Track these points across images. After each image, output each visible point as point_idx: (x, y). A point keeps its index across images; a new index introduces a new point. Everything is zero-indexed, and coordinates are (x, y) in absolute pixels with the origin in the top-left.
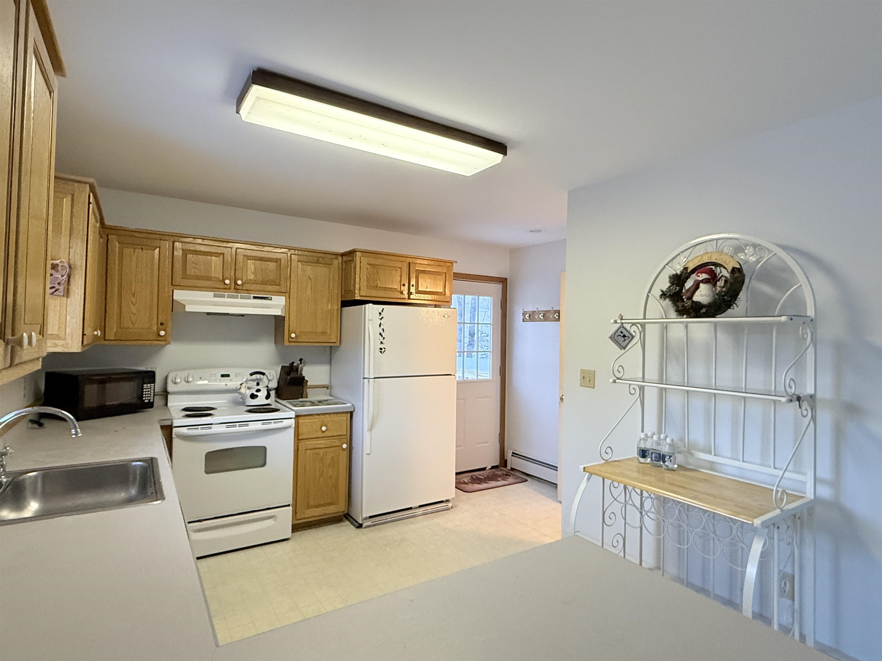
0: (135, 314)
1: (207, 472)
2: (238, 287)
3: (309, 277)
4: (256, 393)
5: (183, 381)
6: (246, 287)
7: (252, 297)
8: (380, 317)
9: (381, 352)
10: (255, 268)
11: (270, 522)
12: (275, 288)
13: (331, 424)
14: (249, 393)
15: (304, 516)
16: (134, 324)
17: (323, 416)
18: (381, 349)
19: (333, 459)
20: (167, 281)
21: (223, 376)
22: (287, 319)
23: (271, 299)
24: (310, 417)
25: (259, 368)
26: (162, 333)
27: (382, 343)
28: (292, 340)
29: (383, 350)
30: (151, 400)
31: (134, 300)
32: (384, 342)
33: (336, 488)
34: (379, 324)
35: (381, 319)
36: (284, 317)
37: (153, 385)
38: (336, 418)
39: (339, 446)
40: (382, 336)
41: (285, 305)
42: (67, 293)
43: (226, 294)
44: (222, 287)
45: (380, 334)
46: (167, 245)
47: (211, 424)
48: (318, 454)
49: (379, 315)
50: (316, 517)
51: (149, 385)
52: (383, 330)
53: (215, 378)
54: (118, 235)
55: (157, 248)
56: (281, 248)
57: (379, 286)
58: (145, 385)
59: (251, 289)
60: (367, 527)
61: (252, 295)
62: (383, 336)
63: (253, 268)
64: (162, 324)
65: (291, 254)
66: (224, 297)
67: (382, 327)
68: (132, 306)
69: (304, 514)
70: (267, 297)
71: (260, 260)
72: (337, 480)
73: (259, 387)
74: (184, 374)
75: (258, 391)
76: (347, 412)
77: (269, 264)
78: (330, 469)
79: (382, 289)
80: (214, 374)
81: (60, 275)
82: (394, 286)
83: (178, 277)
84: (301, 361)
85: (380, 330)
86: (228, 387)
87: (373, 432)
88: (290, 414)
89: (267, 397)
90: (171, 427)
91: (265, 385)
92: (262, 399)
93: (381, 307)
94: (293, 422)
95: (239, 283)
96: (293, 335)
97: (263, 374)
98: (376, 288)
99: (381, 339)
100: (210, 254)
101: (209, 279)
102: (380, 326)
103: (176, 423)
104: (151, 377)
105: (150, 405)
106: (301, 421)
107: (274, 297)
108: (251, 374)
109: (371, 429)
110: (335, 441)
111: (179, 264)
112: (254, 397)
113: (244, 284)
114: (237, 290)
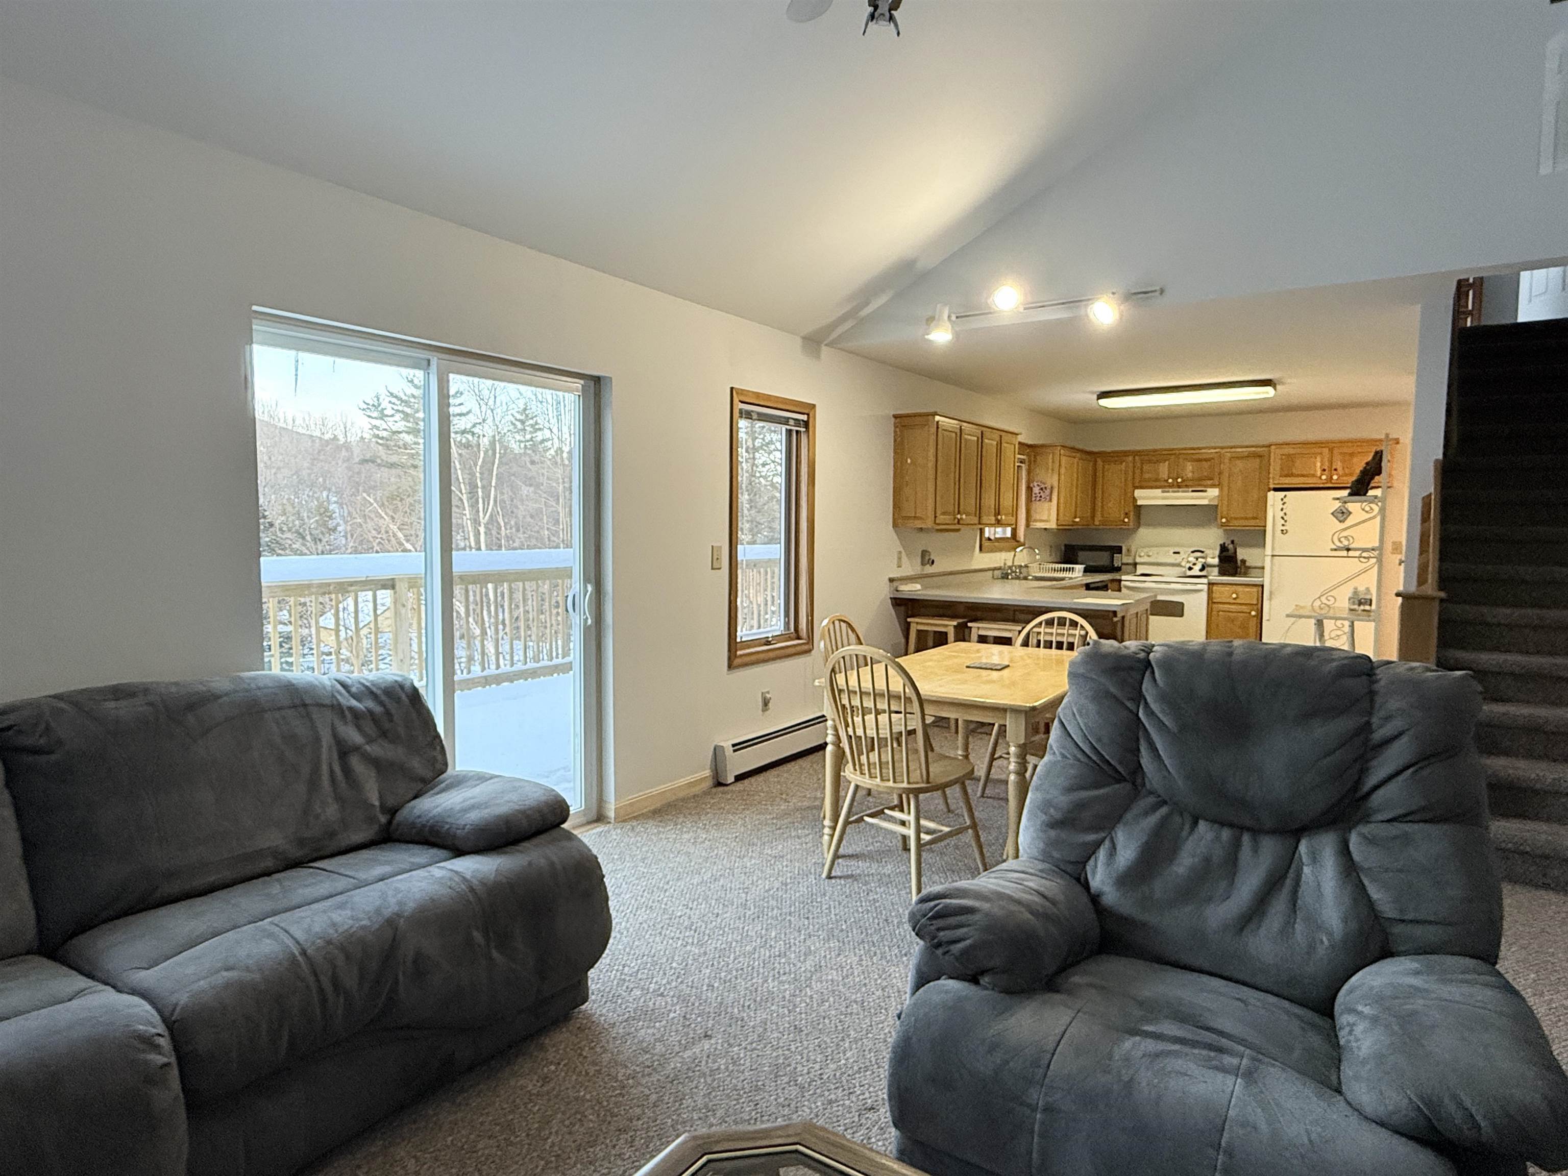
0: (1110, 509)
2: (1180, 484)
3: (1240, 469)
4: (1192, 566)
5: (1146, 555)
6: (1187, 483)
8: (1282, 504)
9: (1281, 533)
10: (1192, 468)
12: (1209, 482)
13: (1242, 593)
14: (1188, 565)
16: (1110, 515)
17: (1236, 586)
18: (1281, 531)
19: (1243, 622)
20: (1130, 485)
21: (1175, 553)
22: (1220, 507)
23: (1206, 492)
24: (1224, 586)
25: (1199, 548)
26: (1126, 520)
27: (1283, 525)
29: (1284, 531)
30: (1121, 565)
31: (1111, 501)
32: (1286, 524)
34: (1281, 508)
36: (1217, 506)
37: (1120, 555)
38: (1246, 589)
39: (1249, 613)
40: (1284, 519)
41: (1219, 496)
42: (1050, 500)
43: (1170, 490)
44: (1167, 485)
45: (1282, 517)
46: (1131, 458)
47: (1144, 582)
48: (1230, 616)
49: (1281, 500)
51: (1118, 555)
52: (1286, 514)
53: (1168, 554)
54: (1102, 457)
55: (1122, 462)
56: (1215, 449)
57: (1293, 473)
58: (1115, 556)
59: (1190, 484)
61: (1191, 490)
62: (1286, 520)
64: (1126, 514)
65: (1224, 451)
66: (1168, 493)
67: (1284, 512)
68: (1109, 503)
70: (1203, 491)
71: (1196, 461)
73: (1196, 562)
74: (1146, 550)
75: (1194, 564)
76: (1258, 585)
77: (1204, 464)
78: (1240, 630)
79: (1298, 476)
80: (1168, 551)
81: (1048, 492)
82: (1312, 472)
83: (1137, 480)
84: (1233, 542)
85: (1282, 514)
86: (1177, 562)
87: (1273, 602)
88: (1205, 581)
89: (1201, 570)
90: (1120, 581)
91: (1203, 560)
92: (1196, 571)
93: (1283, 493)
94: (1205, 587)
95: (1179, 480)
96: (1224, 520)
97: (1202, 552)
98: (1292, 475)
99: (1283, 522)
100: (1158, 461)
101: (1157, 480)
102: (1282, 510)
103: (1123, 578)
104: (1119, 550)
105: (1118, 569)
106: (1215, 588)
107: (1209, 490)
108: (1193, 552)
109: (1270, 599)
110: (1244, 608)
111: (1138, 471)
112: (1190, 569)
113: (1183, 481)
114: (1179, 487)
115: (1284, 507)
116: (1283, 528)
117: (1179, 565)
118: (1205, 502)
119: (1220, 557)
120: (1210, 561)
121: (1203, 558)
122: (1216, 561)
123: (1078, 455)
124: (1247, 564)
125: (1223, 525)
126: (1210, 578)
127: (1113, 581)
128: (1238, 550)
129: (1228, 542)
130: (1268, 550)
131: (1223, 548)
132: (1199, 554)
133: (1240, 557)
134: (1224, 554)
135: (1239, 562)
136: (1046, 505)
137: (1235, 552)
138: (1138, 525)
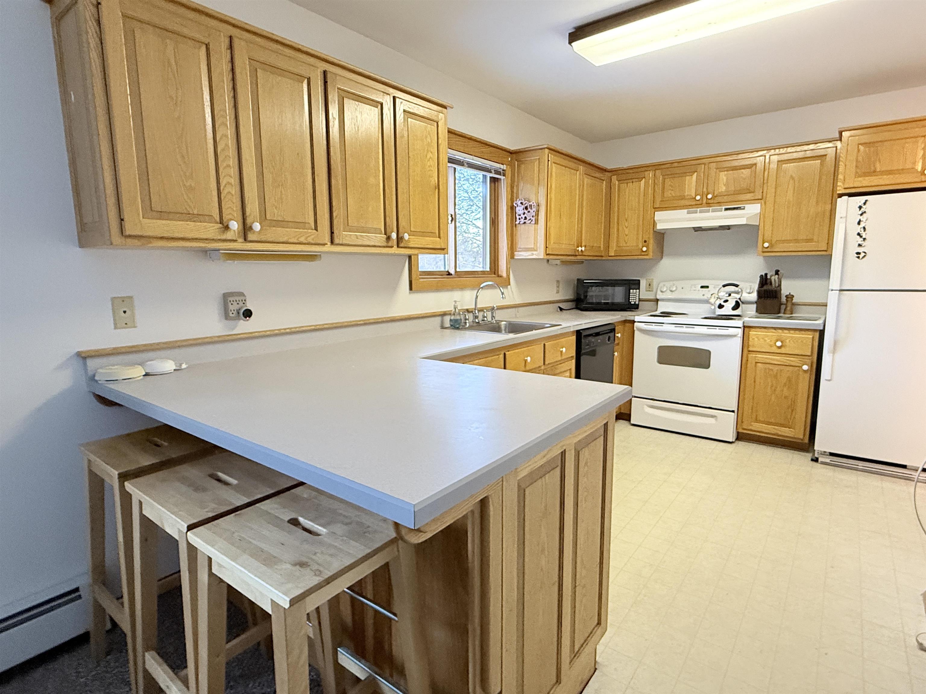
0: (627, 235)
1: (660, 362)
2: (710, 201)
3: (791, 176)
4: (723, 304)
5: (668, 290)
6: (719, 199)
7: (723, 209)
8: (860, 212)
9: (859, 257)
10: (727, 179)
11: (712, 420)
12: (749, 196)
13: (790, 341)
14: (718, 303)
15: (750, 428)
16: (626, 243)
17: (780, 331)
18: (858, 253)
19: (789, 379)
20: (650, 205)
21: (702, 287)
22: (761, 227)
23: (744, 209)
24: (763, 330)
25: (731, 280)
26: (646, 249)
27: (860, 245)
28: (766, 250)
29: (863, 255)
30: (637, 303)
31: (627, 225)
32: (864, 244)
33: (792, 411)
34: (858, 220)
35: (861, 215)
36: (758, 226)
37: (638, 290)
38: (797, 335)
39: (799, 367)
40: (861, 237)
41: (760, 213)
42: (537, 222)
43: (698, 209)
44: (694, 203)
45: (859, 234)
46: (651, 173)
47: (663, 323)
48: (772, 370)
49: (858, 209)
50: (763, 433)
51: (635, 290)
52: (864, 228)
53: (694, 289)
54: (618, 175)
55: (642, 178)
56: (757, 151)
57: (878, 170)
58: (631, 291)
59: (723, 201)
60: (823, 463)
61: (724, 208)
62: (864, 237)
63: (725, 180)
64: (645, 242)
65: (770, 155)
66: (697, 213)
67: (862, 224)
68: (625, 228)
69: (751, 425)
70: (740, 207)
71: (732, 170)
72: (794, 402)
73: (728, 298)
74: (668, 284)
75: (726, 301)
76: (815, 330)
77: (742, 173)
78: (785, 389)
79: (882, 173)
80: (695, 285)
81: (533, 211)
82: (909, 166)
83: (658, 199)
84: (777, 272)
85: (859, 229)
86: (705, 297)
87: (836, 355)
88: (738, 323)
89: (734, 308)
90: (634, 322)
91: (738, 296)
92: (727, 310)
93: (863, 198)
94: (740, 332)
95: (710, 196)
96: (766, 245)
97: (737, 286)
98: (874, 173)
99: (860, 240)
100: (684, 174)
101: (683, 198)
102: (859, 223)
103: (637, 319)
104: (636, 284)
105: (635, 307)
106: (753, 333)
107: (747, 206)
108: (724, 286)
109: (834, 351)
110: (794, 361)
111: (659, 190)
112: (721, 306)
113: (714, 197)
114: (708, 204)
115: (863, 218)
116: (860, 250)
117: (707, 302)
118: (743, 221)
119: (759, 292)
120: (746, 296)
121: (737, 293)
122: (754, 296)
123: (581, 168)
124: (795, 300)
125: (765, 251)
126: (746, 319)
127: (625, 322)
128: (783, 283)
129: (771, 274)
130: (835, 282)
131: (764, 281)
132: (733, 288)
133: (785, 291)
134: (765, 288)
135: (784, 299)
136: (532, 227)
137: (780, 285)
138: (661, 252)
